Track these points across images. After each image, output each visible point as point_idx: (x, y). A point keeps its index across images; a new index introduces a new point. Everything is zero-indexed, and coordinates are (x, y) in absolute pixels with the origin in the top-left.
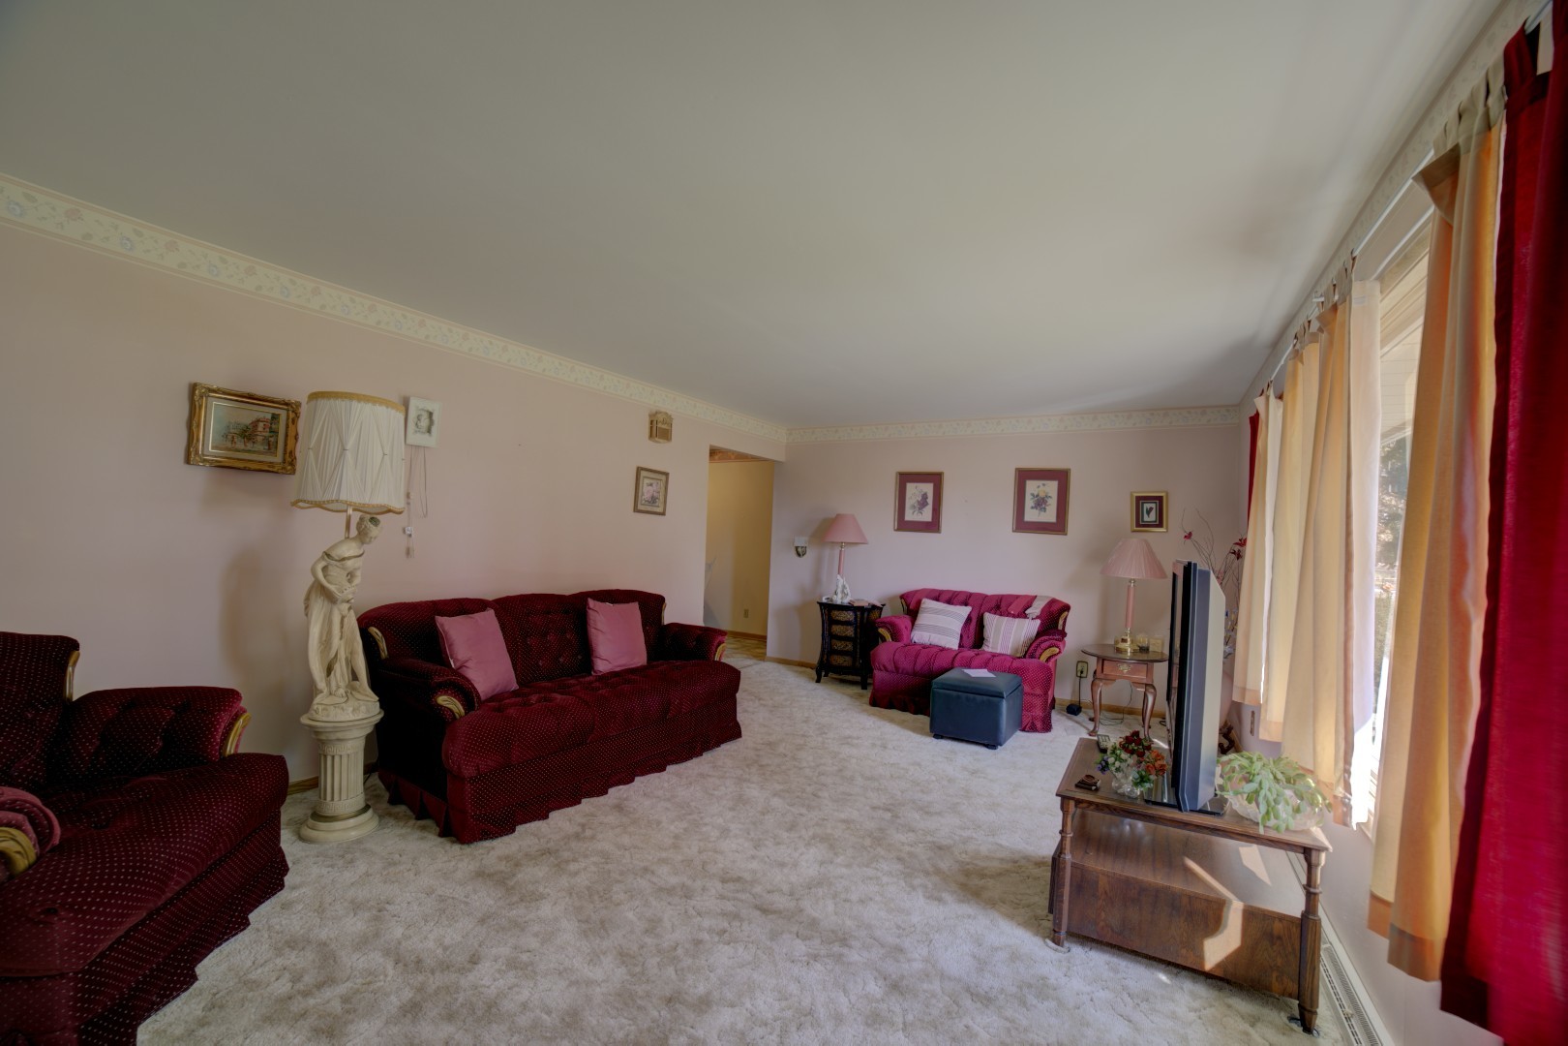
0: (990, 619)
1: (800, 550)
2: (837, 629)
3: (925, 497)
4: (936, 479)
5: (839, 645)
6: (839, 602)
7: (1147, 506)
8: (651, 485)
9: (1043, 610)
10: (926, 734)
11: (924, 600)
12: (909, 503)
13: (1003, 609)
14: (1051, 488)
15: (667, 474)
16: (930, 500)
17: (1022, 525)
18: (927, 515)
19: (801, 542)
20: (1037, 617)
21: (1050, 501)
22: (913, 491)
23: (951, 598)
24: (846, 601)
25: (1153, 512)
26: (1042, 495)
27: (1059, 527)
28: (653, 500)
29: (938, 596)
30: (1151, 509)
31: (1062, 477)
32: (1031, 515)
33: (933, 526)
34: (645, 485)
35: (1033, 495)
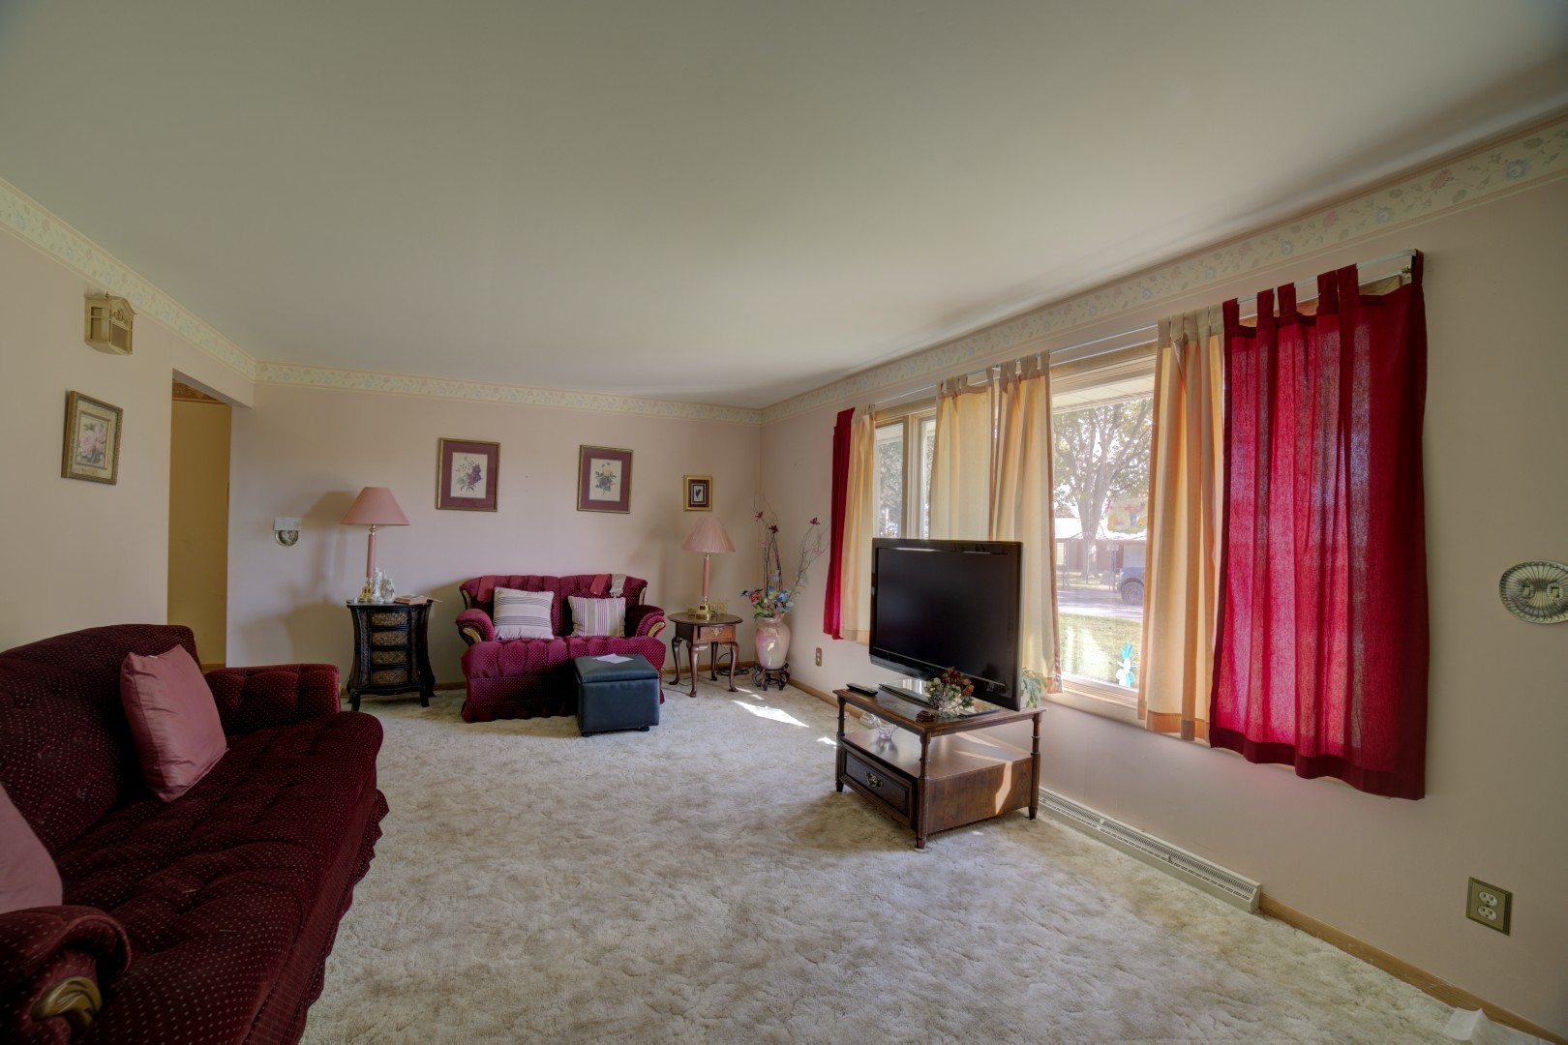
0: (576, 602)
1: (286, 536)
2: (380, 638)
3: (477, 470)
4: (492, 450)
5: (387, 658)
6: (382, 602)
7: (697, 488)
8: (92, 428)
9: (624, 588)
10: (575, 735)
11: (497, 589)
12: (455, 476)
13: (584, 590)
14: (616, 467)
15: (118, 412)
16: (484, 474)
17: (586, 503)
18: (479, 491)
19: (287, 524)
20: (622, 596)
21: (614, 480)
22: (462, 462)
23: (529, 584)
24: (390, 600)
25: (701, 494)
26: (607, 474)
27: (622, 505)
28: (95, 456)
29: (508, 582)
30: (700, 491)
31: (625, 458)
32: (596, 494)
33: (490, 503)
34: (82, 427)
35: (598, 473)
